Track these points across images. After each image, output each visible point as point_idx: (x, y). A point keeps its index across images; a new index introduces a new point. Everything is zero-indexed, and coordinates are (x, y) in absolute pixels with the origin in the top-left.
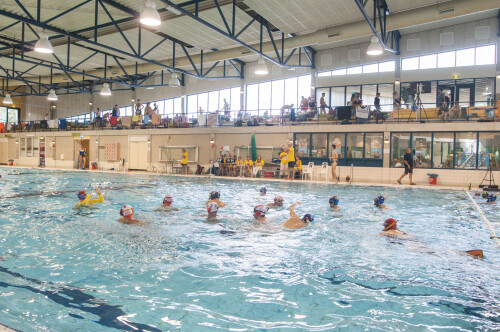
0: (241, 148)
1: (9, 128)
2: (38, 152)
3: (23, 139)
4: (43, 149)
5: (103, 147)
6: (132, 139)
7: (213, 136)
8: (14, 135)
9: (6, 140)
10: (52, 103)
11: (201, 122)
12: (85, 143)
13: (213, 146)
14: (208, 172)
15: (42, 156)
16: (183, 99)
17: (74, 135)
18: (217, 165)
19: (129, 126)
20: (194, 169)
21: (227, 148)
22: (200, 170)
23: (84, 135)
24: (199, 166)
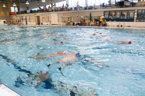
0: (87, 17)
1: (16, 13)
2: (25, 20)
3: (20, 16)
4: (26, 19)
5: (44, 18)
6: (52, 15)
7: (77, 13)
8: (17, 15)
9: (15, 17)
10: (27, 5)
11: (73, 9)
12: (38, 17)
13: (78, 16)
14: (76, 25)
15: (26, 21)
16: (67, 1)
17: (35, 15)
18: (79, 22)
19: (51, 11)
20: (72, 24)
21: (82, 17)
22: (74, 24)
23: (38, 14)
24: (73, 23)
